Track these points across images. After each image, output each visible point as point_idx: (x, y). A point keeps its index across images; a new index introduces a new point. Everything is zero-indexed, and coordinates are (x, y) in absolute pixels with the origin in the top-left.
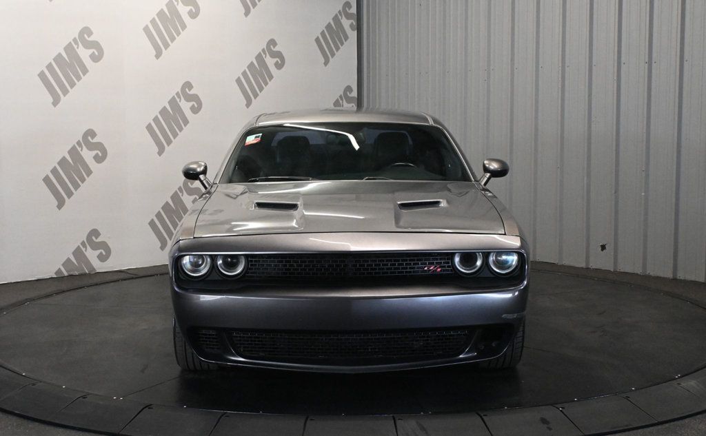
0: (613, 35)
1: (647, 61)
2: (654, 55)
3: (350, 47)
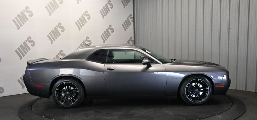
0: (202, 22)
1: (211, 29)
2: (213, 28)
3: (131, 27)
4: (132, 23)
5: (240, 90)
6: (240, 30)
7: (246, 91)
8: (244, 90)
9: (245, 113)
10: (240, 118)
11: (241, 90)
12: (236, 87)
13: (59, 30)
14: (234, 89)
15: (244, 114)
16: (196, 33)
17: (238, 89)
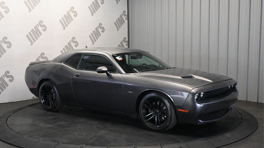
2: (220, 28)
3: (125, 25)
4: (126, 21)
5: (251, 101)
6: (251, 31)
7: (258, 103)
8: (256, 101)
9: (257, 130)
10: (251, 136)
11: (253, 101)
12: (247, 98)
13: (40, 29)
14: (244, 100)
15: (255, 132)
16: (200, 34)
17: (249, 100)
